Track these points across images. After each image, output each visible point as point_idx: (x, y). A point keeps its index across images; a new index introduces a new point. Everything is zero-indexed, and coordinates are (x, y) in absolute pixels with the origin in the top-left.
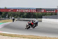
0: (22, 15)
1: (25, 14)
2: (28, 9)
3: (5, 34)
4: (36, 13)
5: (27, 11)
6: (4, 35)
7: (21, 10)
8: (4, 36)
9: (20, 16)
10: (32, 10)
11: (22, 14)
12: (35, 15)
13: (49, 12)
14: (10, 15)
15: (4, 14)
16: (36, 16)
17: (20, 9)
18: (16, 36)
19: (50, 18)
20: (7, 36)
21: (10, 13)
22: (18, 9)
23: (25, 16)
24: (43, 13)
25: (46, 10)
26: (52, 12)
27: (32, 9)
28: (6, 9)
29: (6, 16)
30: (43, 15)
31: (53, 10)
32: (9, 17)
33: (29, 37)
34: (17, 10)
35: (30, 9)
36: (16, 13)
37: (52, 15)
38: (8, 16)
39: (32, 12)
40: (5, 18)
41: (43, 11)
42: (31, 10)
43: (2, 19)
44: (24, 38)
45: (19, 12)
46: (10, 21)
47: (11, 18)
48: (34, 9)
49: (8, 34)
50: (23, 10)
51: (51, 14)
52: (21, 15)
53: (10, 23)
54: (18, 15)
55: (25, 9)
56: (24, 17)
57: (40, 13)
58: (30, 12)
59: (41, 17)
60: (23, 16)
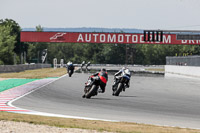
0: (95, 55)
1: (107, 50)
2: (117, 34)
3: (36, 117)
4: (145, 47)
5: (112, 39)
6: (33, 121)
7: (93, 37)
8: (32, 125)
9: (89, 57)
10: (130, 38)
11: (97, 51)
12: (142, 54)
13: (188, 43)
14: (56, 53)
15: (33, 50)
16: (144, 57)
17: (88, 33)
18: (73, 124)
19: (193, 65)
20: (43, 127)
21: (53, 48)
22: (84, 34)
23: (107, 55)
24: (167, 47)
25: (178, 37)
27: (132, 34)
28: (40, 32)
29: (41, 55)
30: (169, 54)
32: (50, 61)
33: (119, 127)
34: (80, 38)
35: (124, 34)
36: (76, 46)
37: (198, 54)
38: (48, 56)
39: (131, 44)
40: (36, 62)
41: (167, 40)
42: (128, 36)
43: (28, 68)
45: (85, 42)
46: (54, 74)
47: (59, 63)
48: (139, 35)
49: (46, 117)
50: (98, 37)
51: (196, 49)
52: (92, 52)
53: (55, 79)
54: (81, 53)
55: (107, 34)
56: (102, 61)
57: (157, 46)
58: (124, 44)
59: (161, 60)
60: (98, 57)
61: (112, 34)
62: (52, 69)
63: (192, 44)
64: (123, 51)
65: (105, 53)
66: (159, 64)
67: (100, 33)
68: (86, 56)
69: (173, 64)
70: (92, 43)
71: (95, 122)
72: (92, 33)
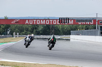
0: (35, 30)
1: (40, 28)
2: (46, 20)
4: (60, 26)
6: (3, 64)
7: (33, 22)
8: (3, 66)
9: (32, 32)
10: (52, 22)
11: (36, 28)
13: (82, 24)
14: (15, 29)
15: (3, 29)
16: (59, 31)
17: (31, 20)
21: (13, 27)
24: (71, 26)
25: (77, 21)
26: (88, 23)
27: (53, 20)
31: (90, 21)
32: (11, 34)
35: (49, 20)
36: (24, 26)
45: (29, 24)
47: (16, 35)
48: (57, 20)
52: (33, 29)
53: (14, 43)
54: (27, 30)
55: (40, 20)
56: (38, 33)
57: (66, 25)
59: (68, 33)
61: (43, 20)
62: (13, 38)
63: (84, 24)
66: (67, 35)
67: (37, 20)
68: (30, 31)
69: (74, 34)
70: (33, 25)
71: (35, 64)
72: (33, 20)
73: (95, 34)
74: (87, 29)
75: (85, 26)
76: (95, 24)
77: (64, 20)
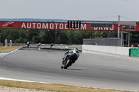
0: (34, 37)
1: (42, 34)
2: (49, 23)
4: (69, 33)
7: (32, 25)
9: (30, 39)
10: (58, 26)
12: (66, 37)
13: (98, 30)
14: (6, 35)
16: (67, 39)
17: (29, 22)
18: (19, 85)
19: (102, 45)
22: (26, 23)
23: (42, 37)
24: (84, 32)
25: (91, 25)
26: (107, 29)
27: (59, 23)
30: (85, 37)
32: (2, 41)
33: (50, 87)
34: (24, 25)
35: (54, 23)
36: (20, 31)
37: (105, 37)
38: (1, 38)
39: (59, 30)
41: (84, 27)
42: (57, 24)
44: (38, 89)
45: (27, 28)
46: (6, 50)
47: (9, 42)
48: (64, 23)
50: (36, 25)
52: (31, 35)
53: (5, 54)
54: (24, 36)
55: (42, 23)
57: (77, 31)
58: (54, 30)
59: (79, 41)
60: (36, 39)
61: (45, 23)
62: (4, 47)
63: (101, 30)
64: (53, 35)
65: (41, 36)
66: (78, 44)
67: (37, 22)
68: (28, 38)
69: (88, 44)
70: (32, 29)
71: (34, 84)
72: (32, 22)
73: (116, 44)
74: (105, 36)
75: (102, 32)
76: (116, 30)
77: (74, 23)
